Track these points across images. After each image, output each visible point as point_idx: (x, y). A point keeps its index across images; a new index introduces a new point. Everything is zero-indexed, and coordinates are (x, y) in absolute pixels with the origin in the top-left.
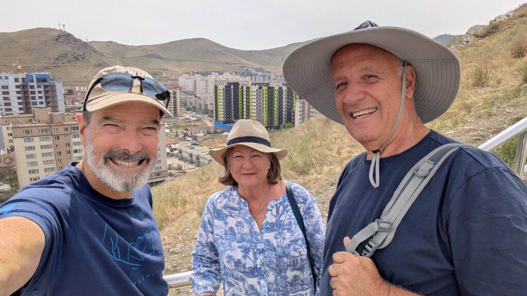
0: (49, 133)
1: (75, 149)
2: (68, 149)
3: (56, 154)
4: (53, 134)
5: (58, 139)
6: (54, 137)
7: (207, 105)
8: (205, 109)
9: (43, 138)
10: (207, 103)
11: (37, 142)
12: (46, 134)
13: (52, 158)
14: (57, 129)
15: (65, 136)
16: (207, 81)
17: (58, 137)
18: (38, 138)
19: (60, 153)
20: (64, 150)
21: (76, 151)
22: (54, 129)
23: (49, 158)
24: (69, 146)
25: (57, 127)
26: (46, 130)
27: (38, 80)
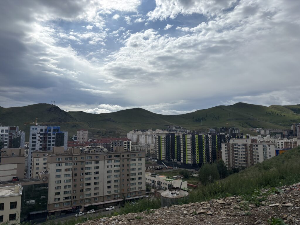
0: (71, 161)
1: (86, 172)
2: (82, 171)
3: (73, 174)
4: (74, 161)
5: (76, 164)
6: (74, 163)
7: (149, 150)
8: (148, 153)
9: (67, 164)
10: (149, 149)
11: (63, 167)
12: (70, 161)
13: (70, 178)
14: (77, 158)
15: (81, 163)
16: (146, 135)
17: (76, 163)
18: (64, 164)
19: (76, 174)
20: (79, 172)
21: (87, 174)
22: (75, 158)
23: (68, 178)
24: (83, 169)
25: (76, 156)
26: (70, 158)
27: (54, 130)
